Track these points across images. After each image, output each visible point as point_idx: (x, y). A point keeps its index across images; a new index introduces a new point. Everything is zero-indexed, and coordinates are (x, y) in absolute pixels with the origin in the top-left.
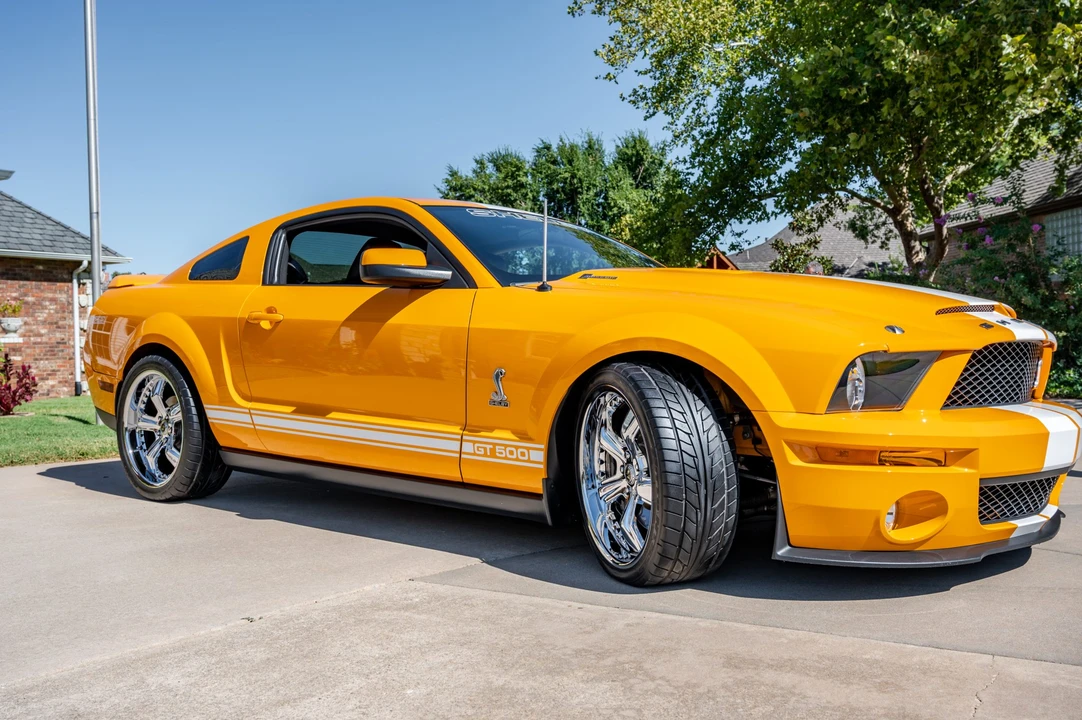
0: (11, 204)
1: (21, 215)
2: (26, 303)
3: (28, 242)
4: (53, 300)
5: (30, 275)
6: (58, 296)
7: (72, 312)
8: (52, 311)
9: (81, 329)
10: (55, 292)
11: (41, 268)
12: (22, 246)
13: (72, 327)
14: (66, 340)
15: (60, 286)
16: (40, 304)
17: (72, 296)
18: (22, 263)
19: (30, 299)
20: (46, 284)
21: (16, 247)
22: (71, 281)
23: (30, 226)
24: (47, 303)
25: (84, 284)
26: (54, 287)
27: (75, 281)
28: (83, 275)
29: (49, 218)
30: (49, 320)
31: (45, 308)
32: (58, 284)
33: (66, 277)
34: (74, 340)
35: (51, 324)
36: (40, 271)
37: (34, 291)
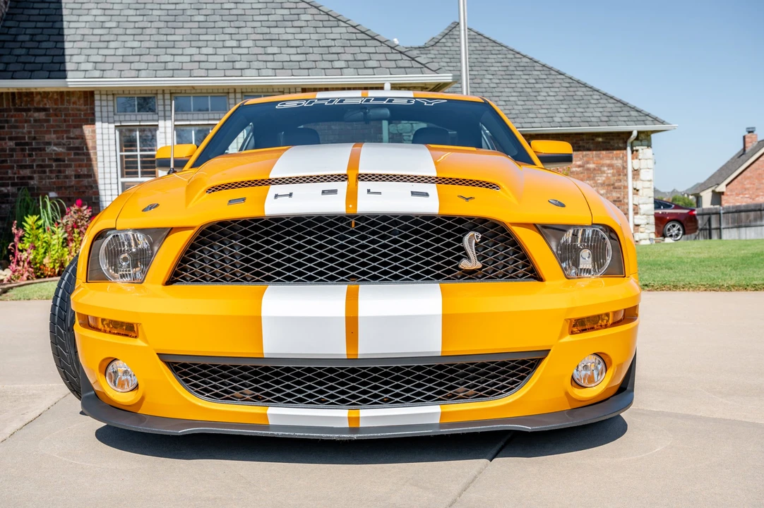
0: (584, 89)
1: (589, 98)
2: (588, 169)
3: (589, 119)
4: (610, 166)
5: (592, 146)
6: (615, 162)
7: (626, 175)
8: (609, 175)
9: (635, 189)
10: (612, 158)
11: (600, 139)
12: (581, 124)
13: (626, 187)
14: (621, 198)
15: (617, 154)
16: (599, 170)
17: (626, 162)
18: (584, 137)
19: (591, 166)
20: (604, 152)
21: (577, 124)
22: (625, 149)
23: (595, 106)
24: (606, 169)
25: (637, 151)
26: (611, 155)
27: (629, 149)
28: (636, 142)
29: (612, 98)
30: (607, 183)
31: (604, 172)
32: (615, 152)
33: (621, 145)
34: (628, 198)
35: (609, 185)
36: (599, 142)
37: (595, 159)
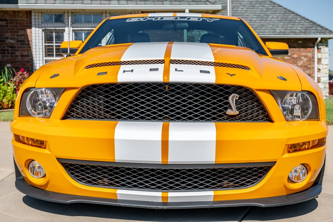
0: (292, 15)
1: (295, 19)
2: (294, 58)
3: (294, 31)
4: (305, 56)
5: (296, 45)
6: (308, 54)
7: (314, 61)
8: (305, 61)
9: (318, 69)
10: (307, 52)
11: (300, 42)
12: (290, 33)
13: (314, 68)
14: (311, 74)
15: (309, 50)
16: (300, 58)
17: (314, 54)
18: (292, 40)
19: (295, 56)
20: (302, 49)
21: (288, 34)
22: (314, 47)
23: (298, 24)
24: (303, 58)
25: (320, 48)
26: (306, 50)
27: (316, 47)
28: (320, 44)
29: (307, 20)
30: (303, 65)
31: (302, 60)
32: (308, 49)
33: (312, 45)
34: (314, 74)
35: (304, 67)
36: (300, 44)
37: (297, 52)
